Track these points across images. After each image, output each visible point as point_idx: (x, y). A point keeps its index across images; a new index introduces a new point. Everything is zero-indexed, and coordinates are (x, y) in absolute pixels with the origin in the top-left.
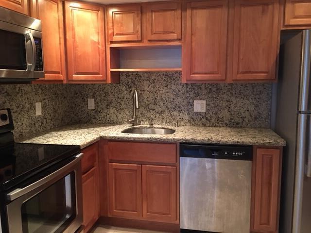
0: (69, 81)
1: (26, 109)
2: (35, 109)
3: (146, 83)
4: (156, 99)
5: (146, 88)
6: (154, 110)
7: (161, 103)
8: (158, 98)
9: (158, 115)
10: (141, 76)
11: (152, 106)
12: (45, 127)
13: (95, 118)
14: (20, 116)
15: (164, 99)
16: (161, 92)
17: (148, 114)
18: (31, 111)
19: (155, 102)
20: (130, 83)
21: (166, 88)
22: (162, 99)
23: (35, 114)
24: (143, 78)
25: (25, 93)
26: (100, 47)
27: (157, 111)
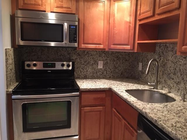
0: (110, 49)
1: (91, 63)
2: (98, 64)
3: (171, 53)
4: (175, 69)
5: (170, 58)
6: (173, 79)
7: (179, 74)
8: (177, 69)
9: (175, 85)
10: (168, 47)
11: (172, 75)
12: (105, 76)
13: (141, 77)
14: (86, 66)
15: (182, 70)
16: (180, 63)
17: (169, 82)
18: (94, 65)
19: (174, 72)
20: (161, 53)
21: (184, 59)
22: (180, 70)
23: (98, 67)
24: (169, 49)
25: (91, 55)
26: (131, 25)
27: (175, 81)
